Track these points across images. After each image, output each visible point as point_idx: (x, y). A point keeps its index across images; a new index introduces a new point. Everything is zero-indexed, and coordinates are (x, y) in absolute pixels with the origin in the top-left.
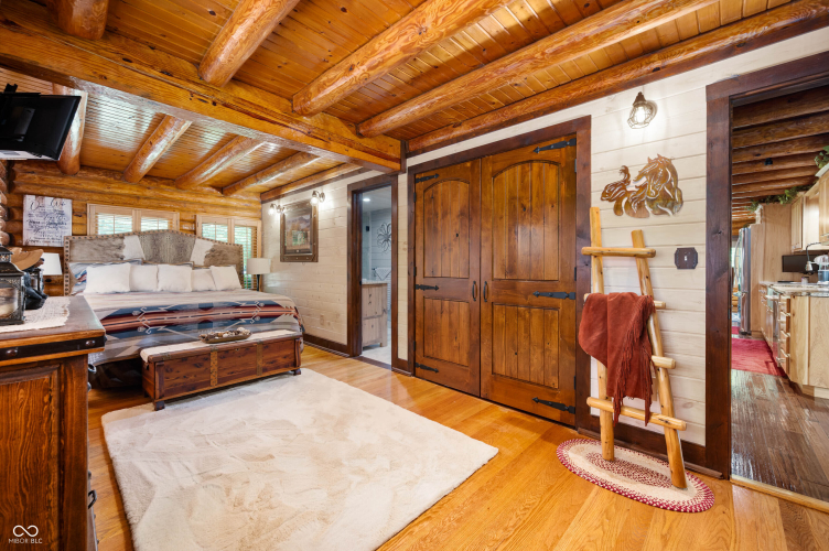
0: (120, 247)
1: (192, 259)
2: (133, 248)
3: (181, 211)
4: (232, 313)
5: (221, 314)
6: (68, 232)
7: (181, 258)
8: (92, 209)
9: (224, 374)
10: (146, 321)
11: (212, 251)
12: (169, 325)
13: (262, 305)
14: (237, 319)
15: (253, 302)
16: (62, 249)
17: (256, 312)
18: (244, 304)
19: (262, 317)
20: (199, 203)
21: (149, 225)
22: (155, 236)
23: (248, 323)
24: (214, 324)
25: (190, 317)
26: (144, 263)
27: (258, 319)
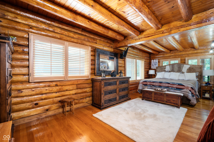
0: (165, 68)
1: (182, 71)
2: (168, 68)
3: (181, 57)
4: (167, 85)
5: (164, 85)
6: (157, 66)
7: (180, 70)
8: (161, 61)
9: (155, 99)
10: (149, 83)
11: (189, 68)
12: (153, 85)
13: (177, 84)
14: (169, 87)
15: (174, 83)
16: (155, 69)
17: (175, 86)
18: (171, 83)
19: (177, 88)
20: (187, 54)
21: (172, 62)
22: (173, 65)
23: (172, 89)
24: (162, 87)
25: (157, 84)
26: (170, 72)
27: (175, 88)
